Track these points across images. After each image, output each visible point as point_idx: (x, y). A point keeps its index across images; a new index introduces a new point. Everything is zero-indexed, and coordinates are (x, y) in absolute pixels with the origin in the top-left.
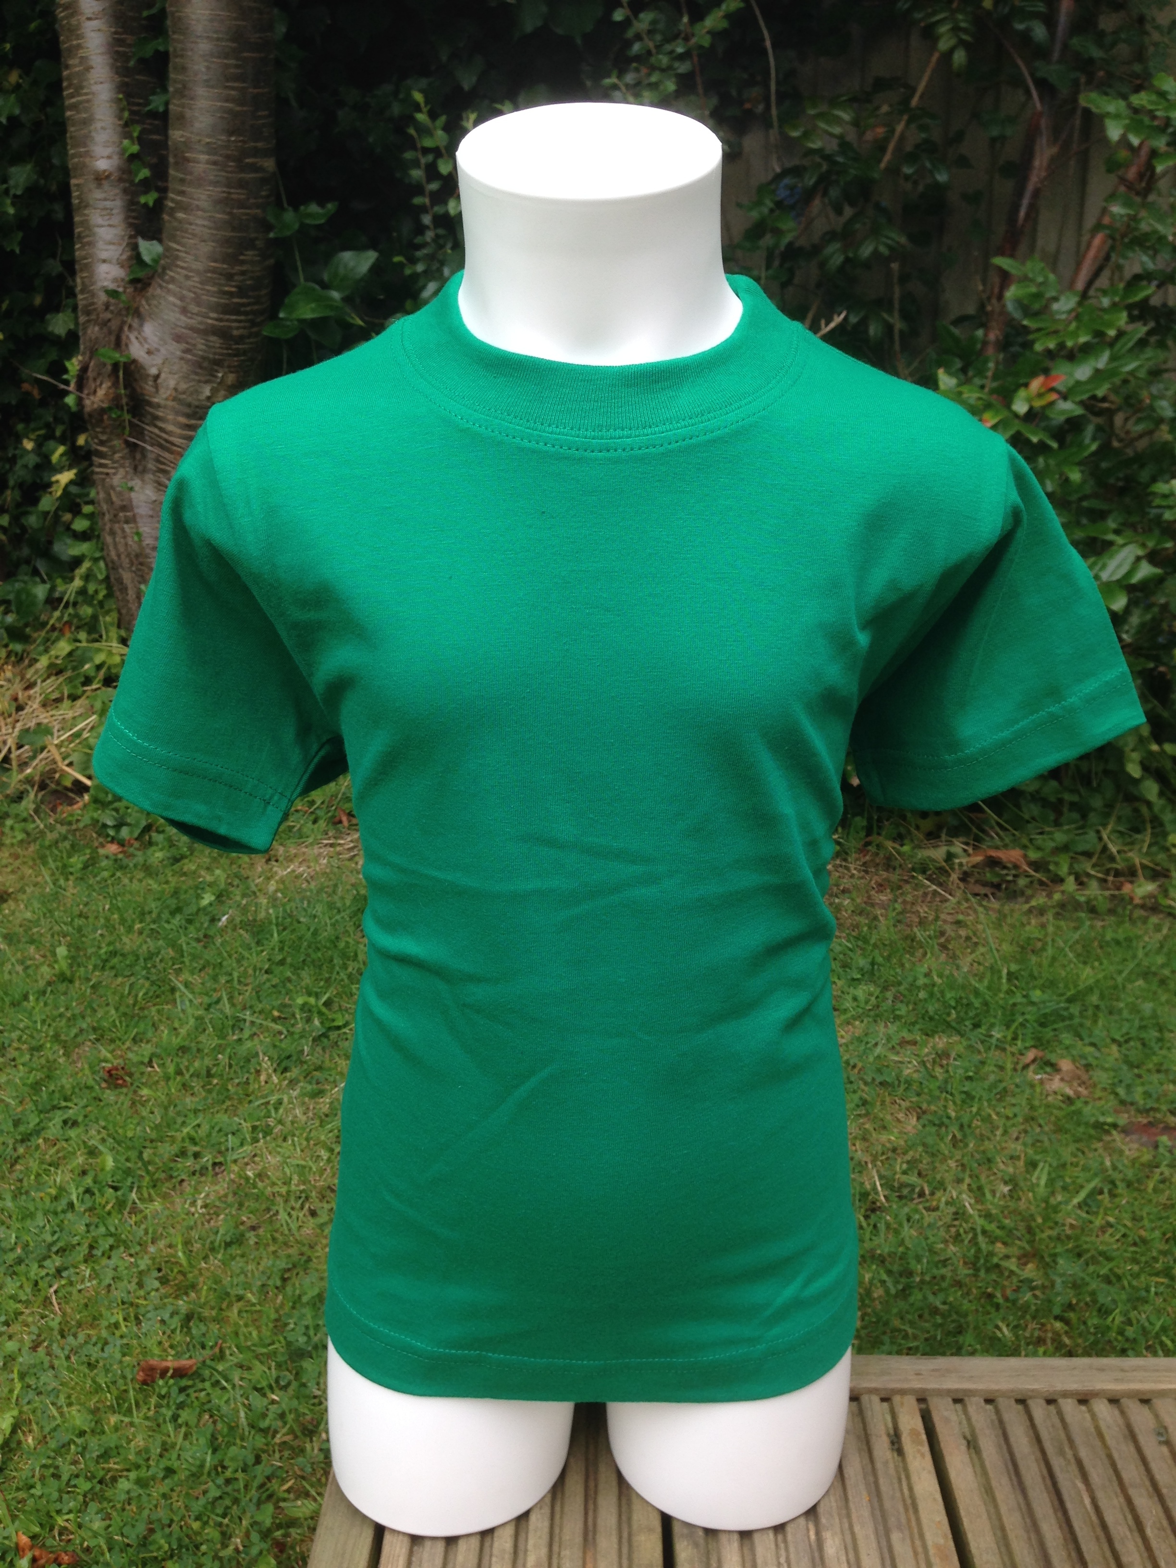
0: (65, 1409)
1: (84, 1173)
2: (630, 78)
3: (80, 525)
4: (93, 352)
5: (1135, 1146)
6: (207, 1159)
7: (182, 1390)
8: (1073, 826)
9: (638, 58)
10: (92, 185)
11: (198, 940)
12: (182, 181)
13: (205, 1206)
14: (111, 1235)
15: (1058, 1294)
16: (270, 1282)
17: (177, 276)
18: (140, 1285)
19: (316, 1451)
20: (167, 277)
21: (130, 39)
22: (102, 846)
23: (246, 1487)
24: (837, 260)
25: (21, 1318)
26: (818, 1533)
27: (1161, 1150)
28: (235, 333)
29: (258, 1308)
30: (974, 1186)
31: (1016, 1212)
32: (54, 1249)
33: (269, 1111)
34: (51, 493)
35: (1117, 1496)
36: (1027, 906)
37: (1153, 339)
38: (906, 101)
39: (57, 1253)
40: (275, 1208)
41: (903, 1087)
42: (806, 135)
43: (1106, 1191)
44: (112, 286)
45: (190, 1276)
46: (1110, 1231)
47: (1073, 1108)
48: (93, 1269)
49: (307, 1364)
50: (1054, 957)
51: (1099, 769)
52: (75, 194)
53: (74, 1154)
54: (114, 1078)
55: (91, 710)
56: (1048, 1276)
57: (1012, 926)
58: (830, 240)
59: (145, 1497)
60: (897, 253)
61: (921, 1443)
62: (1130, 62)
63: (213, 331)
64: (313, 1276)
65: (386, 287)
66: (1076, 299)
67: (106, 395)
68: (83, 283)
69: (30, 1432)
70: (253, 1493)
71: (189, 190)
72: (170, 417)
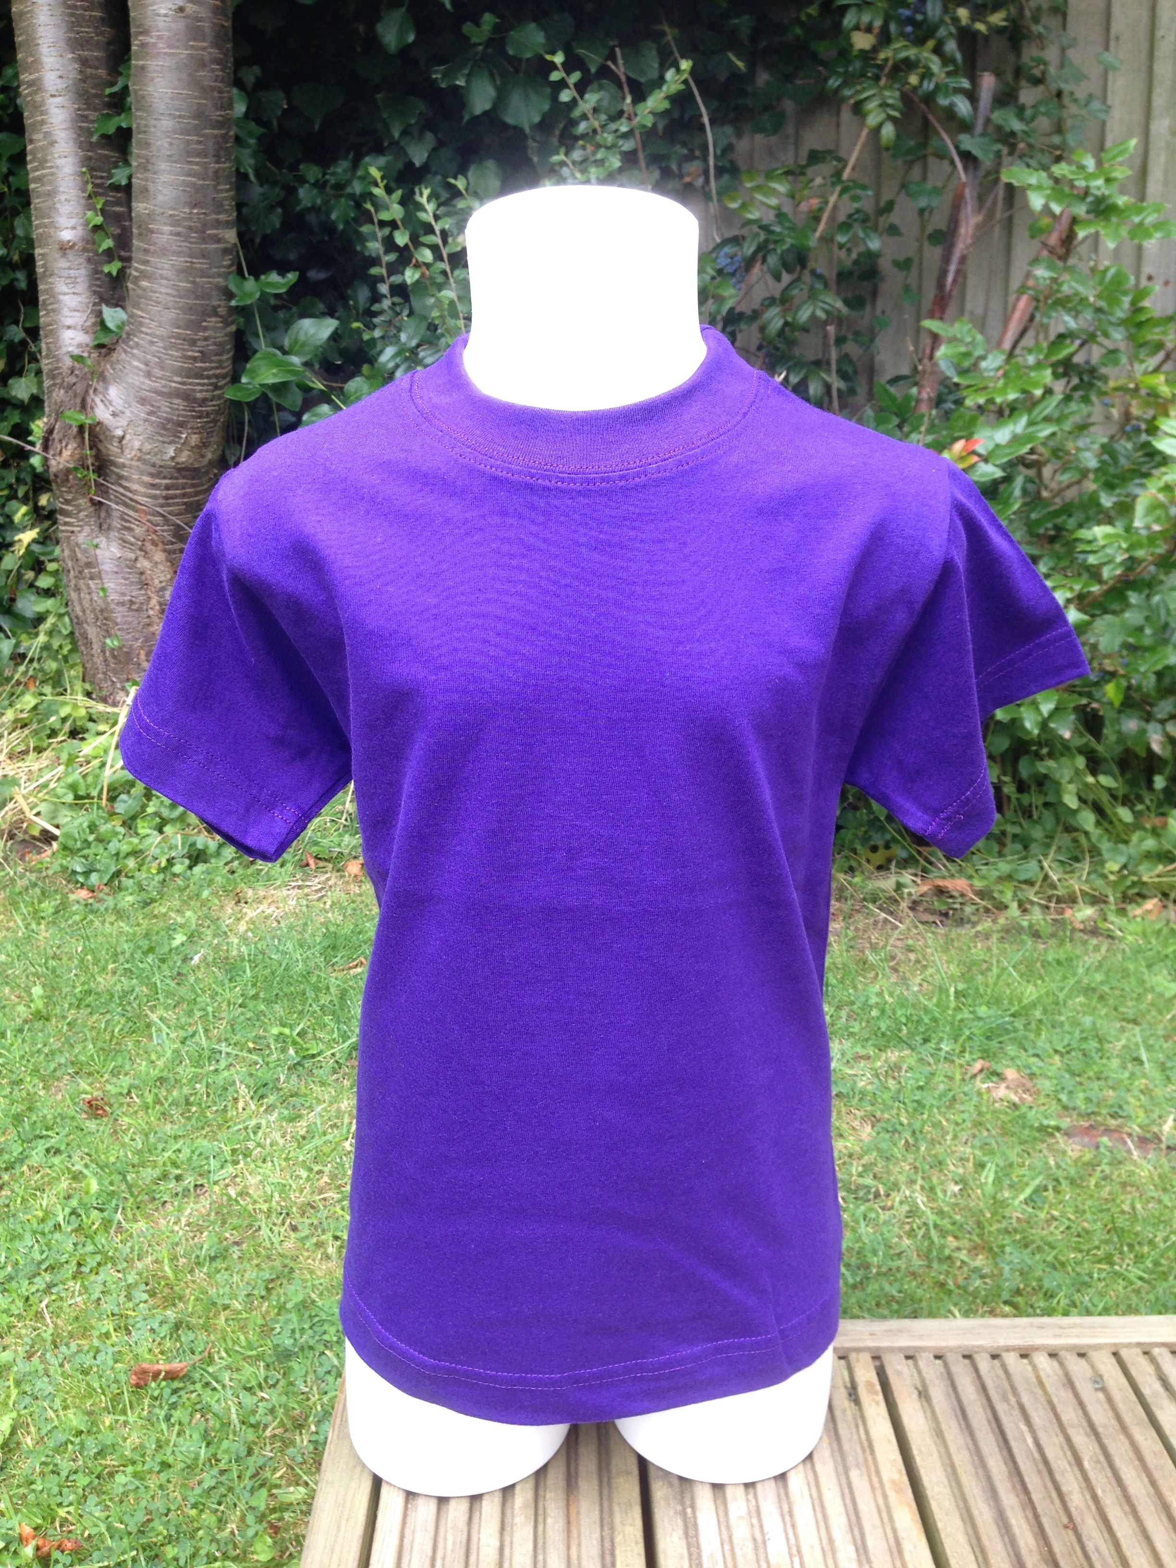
0: (61, 1412)
1: (68, 1197)
2: (577, 155)
3: (45, 582)
4: (59, 415)
5: (1078, 1147)
6: (189, 1180)
7: (175, 1391)
8: (1016, 856)
9: (583, 136)
10: (57, 255)
11: (173, 978)
12: (146, 251)
13: (188, 1224)
14: (99, 1252)
15: (1007, 1280)
16: (256, 1292)
17: (141, 342)
18: (129, 1298)
19: (306, 1443)
20: (131, 343)
21: (93, 115)
22: (72, 891)
23: (239, 1477)
24: (778, 324)
25: (13, 1331)
27: (1102, 1150)
28: (199, 395)
29: (245, 1315)
30: (927, 1186)
31: (967, 1208)
32: (44, 1267)
33: (248, 1135)
34: (13, 552)
35: (1057, 1436)
36: (973, 931)
37: (1077, 394)
38: (838, 174)
39: (46, 1270)
40: (257, 1224)
41: (857, 1097)
42: (744, 206)
43: (1050, 1188)
44: (77, 352)
45: (176, 1288)
46: (1055, 1223)
47: (1017, 1113)
48: (83, 1286)
49: (294, 1365)
50: (999, 977)
51: (1040, 803)
52: (39, 263)
53: (58, 1179)
54: (95, 1109)
55: (57, 761)
56: (996, 1264)
57: (961, 949)
58: (770, 306)
59: (142, 1489)
60: (833, 317)
61: (876, 1393)
62: (1048, 135)
63: (177, 394)
64: (297, 1283)
65: (343, 353)
66: (1004, 357)
67: (72, 455)
68: (48, 349)
69: (29, 1433)
70: (247, 1482)
71: (152, 259)
72: (134, 477)
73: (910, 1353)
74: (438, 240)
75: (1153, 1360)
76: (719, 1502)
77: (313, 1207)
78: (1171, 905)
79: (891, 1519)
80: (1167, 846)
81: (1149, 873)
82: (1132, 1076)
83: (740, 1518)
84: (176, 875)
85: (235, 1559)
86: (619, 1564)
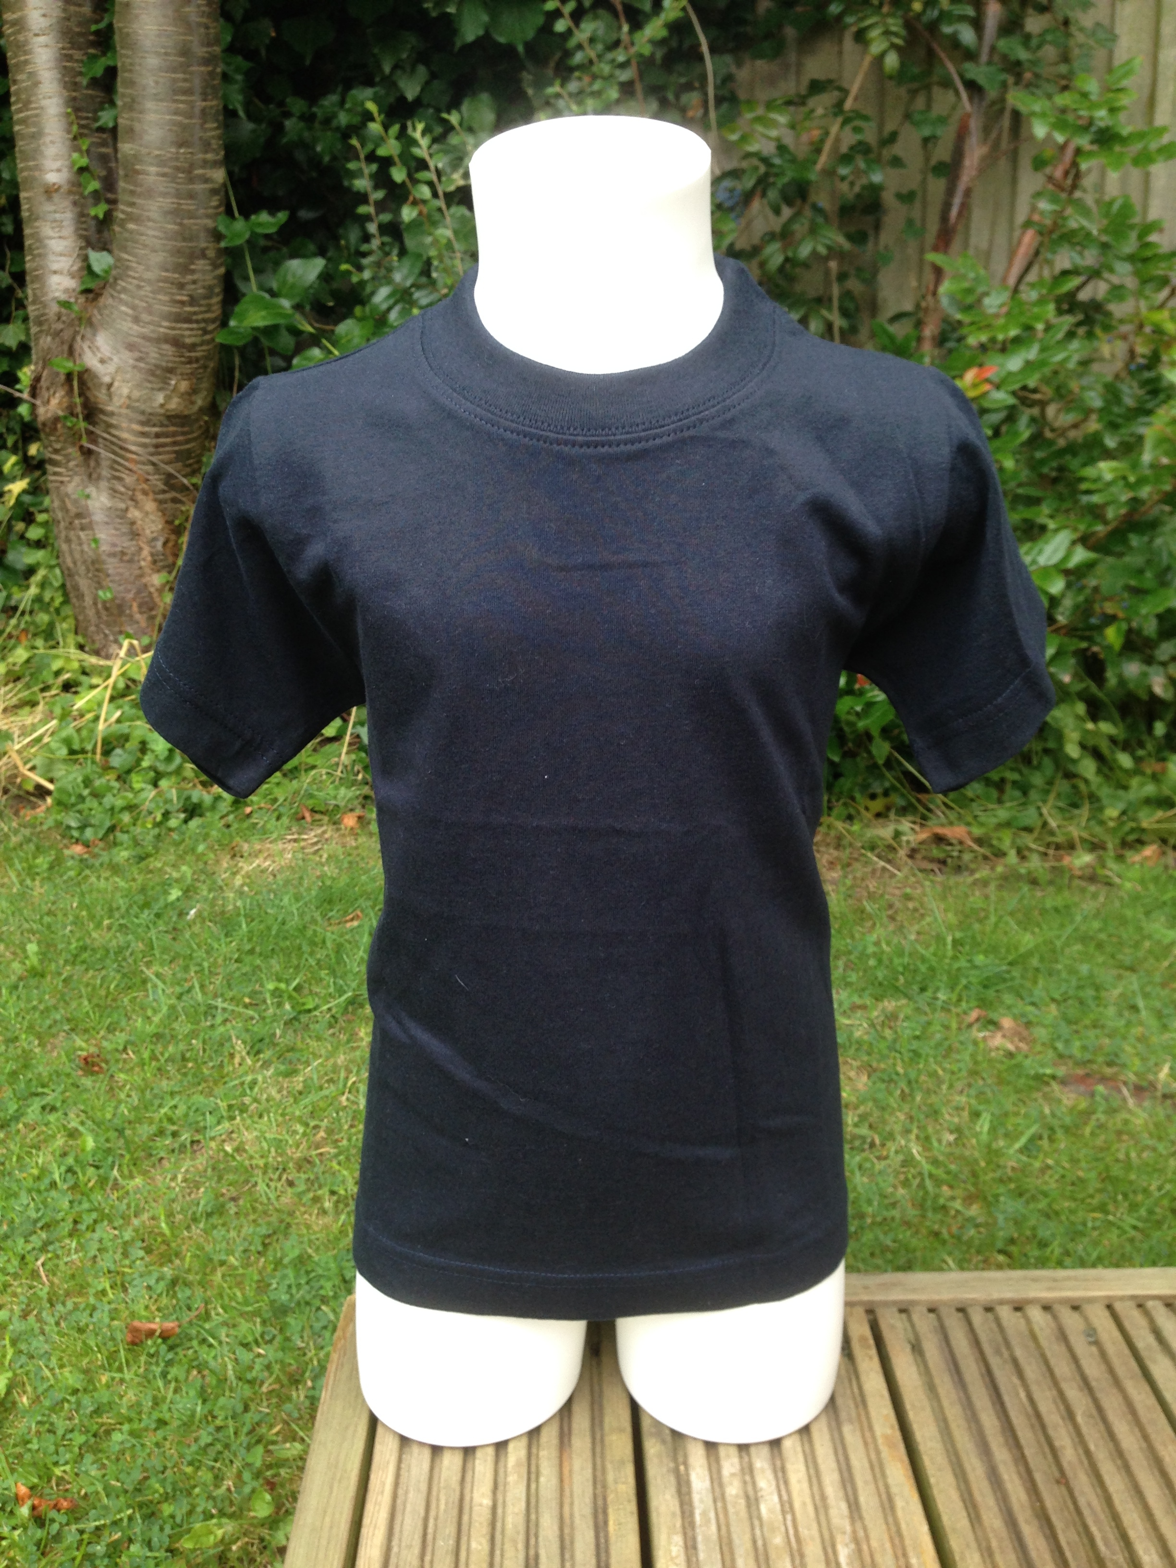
0: (57, 1371)
1: (64, 1155)
2: (573, 86)
3: (35, 533)
4: (46, 362)
5: (1074, 1096)
6: (185, 1137)
7: (170, 1349)
8: (1015, 803)
9: (580, 67)
10: (42, 198)
11: (167, 933)
12: (132, 193)
13: (185, 1180)
14: (96, 1210)
15: (1002, 1229)
16: (252, 1248)
17: (129, 287)
18: (125, 1255)
19: (302, 1398)
20: (118, 287)
21: (77, 54)
22: (67, 847)
23: (236, 1433)
24: (778, 260)
25: (9, 1290)
27: (1098, 1098)
28: (188, 341)
29: (241, 1271)
30: (922, 1135)
31: (962, 1158)
32: (40, 1225)
33: (244, 1090)
34: (3, 502)
35: (1050, 1390)
36: (971, 878)
37: (1081, 331)
38: (839, 105)
39: (42, 1228)
40: (253, 1180)
41: (854, 1047)
42: (744, 139)
43: (1045, 1136)
44: (63, 297)
45: (173, 1245)
46: (1049, 1172)
47: (1013, 1062)
48: (78, 1243)
49: (290, 1320)
50: (996, 925)
51: (1039, 748)
52: (25, 207)
53: (54, 1137)
54: (90, 1065)
55: (50, 716)
56: (990, 1214)
57: (956, 897)
58: (769, 242)
59: (138, 1447)
60: (834, 252)
61: (869, 1347)
62: (1056, 64)
63: (166, 339)
64: (293, 1239)
65: (335, 294)
66: (1007, 294)
67: (60, 403)
68: (35, 295)
69: (25, 1392)
70: (243, 1438)
71: (138, 201)
72: (124, 425)
73: (903, 1307)
74: (433, 177)
75: (1147, 1314)
76: (712, 1459)
77: (309, 1162)
78: (1171, 854)
79: (884, 1476)
80: (1166, 792)
81: (1149, 819)
82: (1129, 1024)
83: (733, 1475)
84: (170, 830)
85: (232, 1516)
86: (611, 1523)
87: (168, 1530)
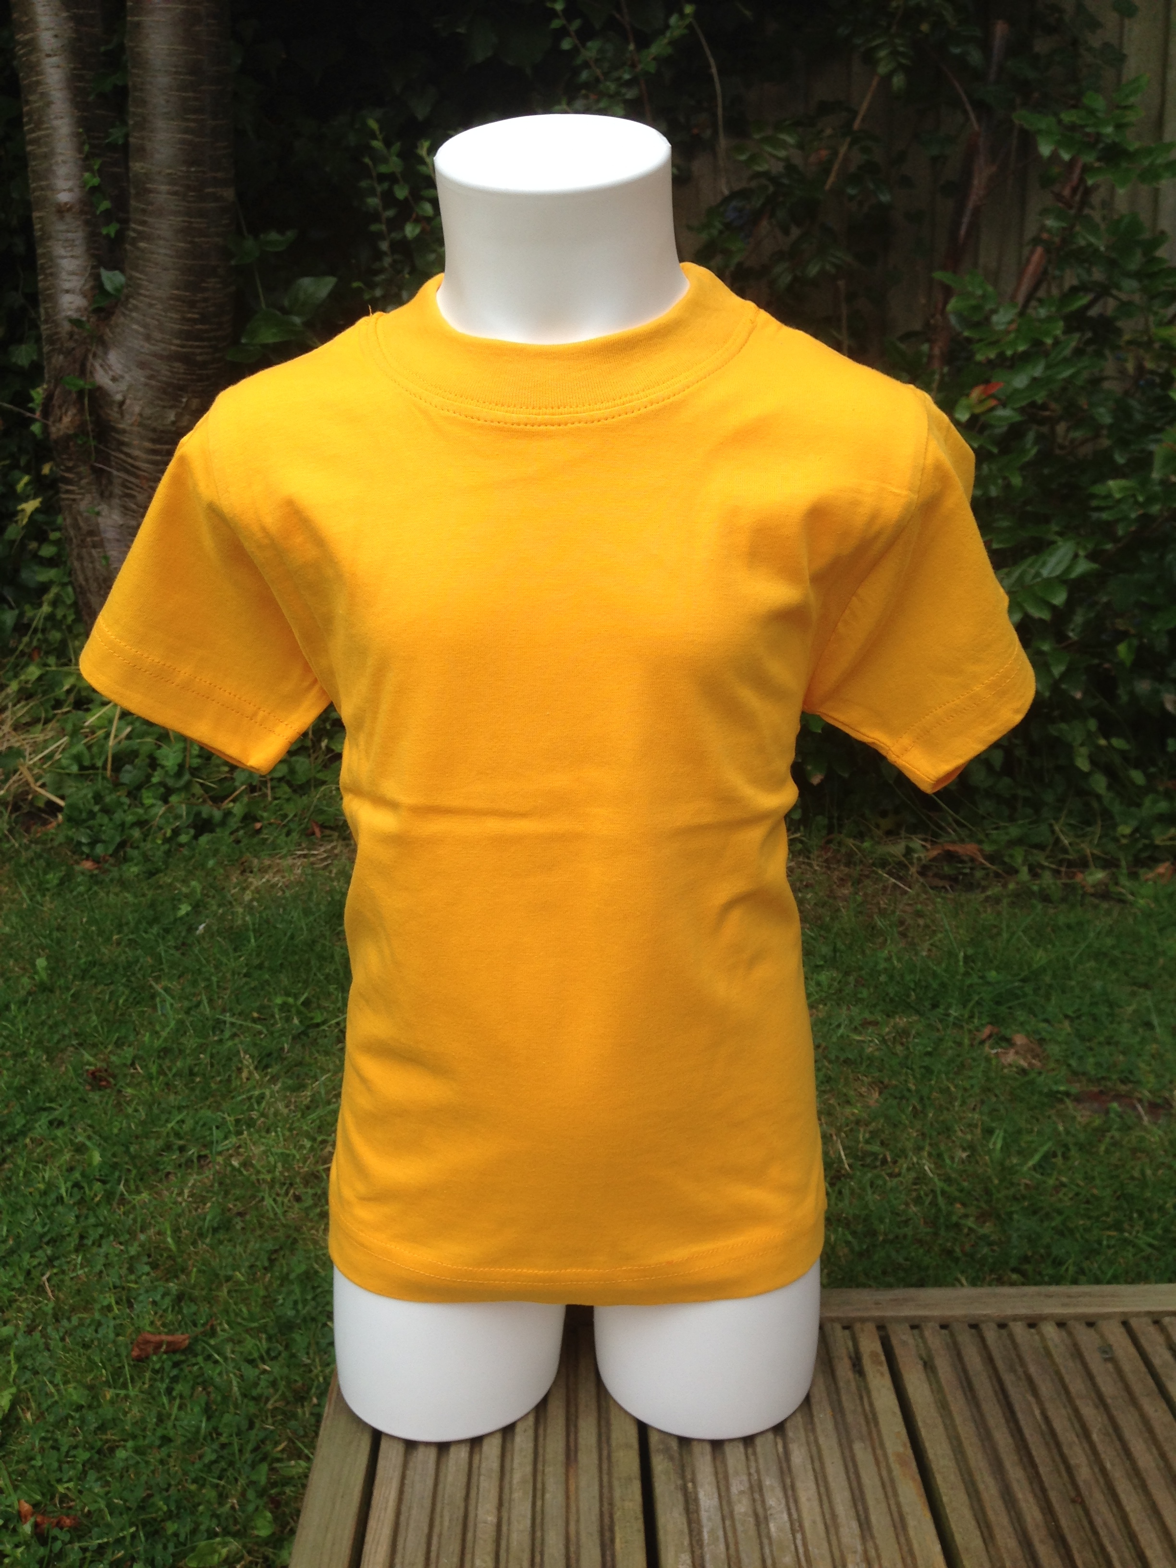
0: (62, 1387)
1: (71, 1169)
2: (579, 104)
3: (47, 551)
4: (58, 381)
5: (1088, 1113)
6: (192, 1151)
7: (176, 1365)
8: (1027, 821)
9: (587, 85)
10: (54, 218)
11: (177, 948)
12: (144, 211)
13: (192, 1195)
14: (102, 1225)
15: (1015, 1247)
16: (258, 1263)
17: (140, 305)
18: (131, 1270)
19: (307, 1415)
20: (130, 306)
21: (89, 74)
22: (77, 863)
23: (240, 1451)
24: (787, 279)
25: (15, 1306)
26: (785, 1447)
27: (1112, 1115)
28: (199, 358)
29: (247, 1287)
30: (934, 1153)
31: (975, 1175)
32: (46, 1239)
33: (252, 1105)
34: (16, 522)
35: (1065, 1407)
36: (983, 895)
37: (1090, 349)
38: (849, 123)
39: (48, 1243)
40: (261, 1194)
41: (864, 1065)
42: (753, 159)
43: (1059, 1154)
44: (75, 315)
45: (179, 1260)
46: (1064, 1190)
47: (1027, 1079)
48: (84, 1257)
49: (296, 1336)
50: (1008, 941)
51: (1051, 766)
52: (37, 226)
53: (61, 1151)
54: (97, 1080)
55: (61, 733)
56: (1003, 1232)
57: (968, 914)
58: (778, 260)
59: (143, 1465)
60: (843, 272)
61: (880, 1363)
62: (1064, 84)
63: (177, 357)
64: (300, 1254)
66: (1016, 311)
67: (71, 422)
68: (47, 313)
69: (29, 1408)
70: (247, 1456)
71: (150, 220)
72: (136, 442)
73: (916, 1323)
75: (1163, 1329)
76: (718, 1460)
77: (316, 1177)
79: (896, 1494)
81: (1161, 837)
82: (1143, 1041)
83: (742, 1492)
84: (181, 845)
85: (236, 1535)
86: (618, 1541)
87: (171, 1548)
